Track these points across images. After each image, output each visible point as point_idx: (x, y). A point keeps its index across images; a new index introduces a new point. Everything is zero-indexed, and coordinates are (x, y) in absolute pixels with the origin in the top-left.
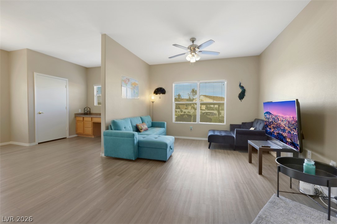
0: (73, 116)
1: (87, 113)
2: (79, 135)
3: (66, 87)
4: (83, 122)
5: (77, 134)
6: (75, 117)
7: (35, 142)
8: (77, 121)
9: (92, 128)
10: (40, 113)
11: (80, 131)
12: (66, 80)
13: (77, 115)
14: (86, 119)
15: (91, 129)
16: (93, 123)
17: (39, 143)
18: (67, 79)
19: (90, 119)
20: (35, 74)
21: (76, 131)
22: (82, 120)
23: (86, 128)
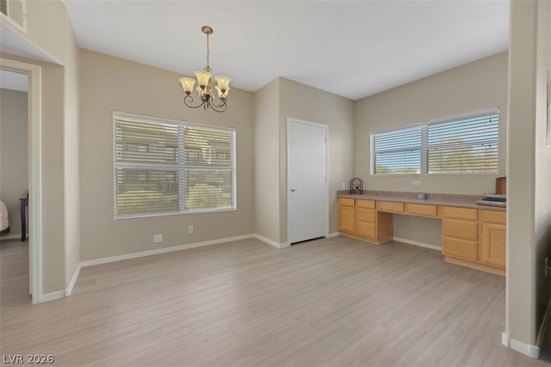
0: (334, 195)
1: (356, 190)
2: (343, 234)
3: (326, 142)
4: (354, 208)
5: (339, 231)
6: (338, 198)
7: (286, 241)
8: (341, 205)
9: (376, 224)
10: (293, 191)
11: (348, 225)
12: (326, 128)
13: (340, 194)
14: (360, 203)
15: (374, 225)
16: (378, 212)
17: (292, 244)
18: (327, 126)
19: (371, 204)
20: (289, 119)
21: (339, 225)
22: (353, 204)
23: (359, 221)
